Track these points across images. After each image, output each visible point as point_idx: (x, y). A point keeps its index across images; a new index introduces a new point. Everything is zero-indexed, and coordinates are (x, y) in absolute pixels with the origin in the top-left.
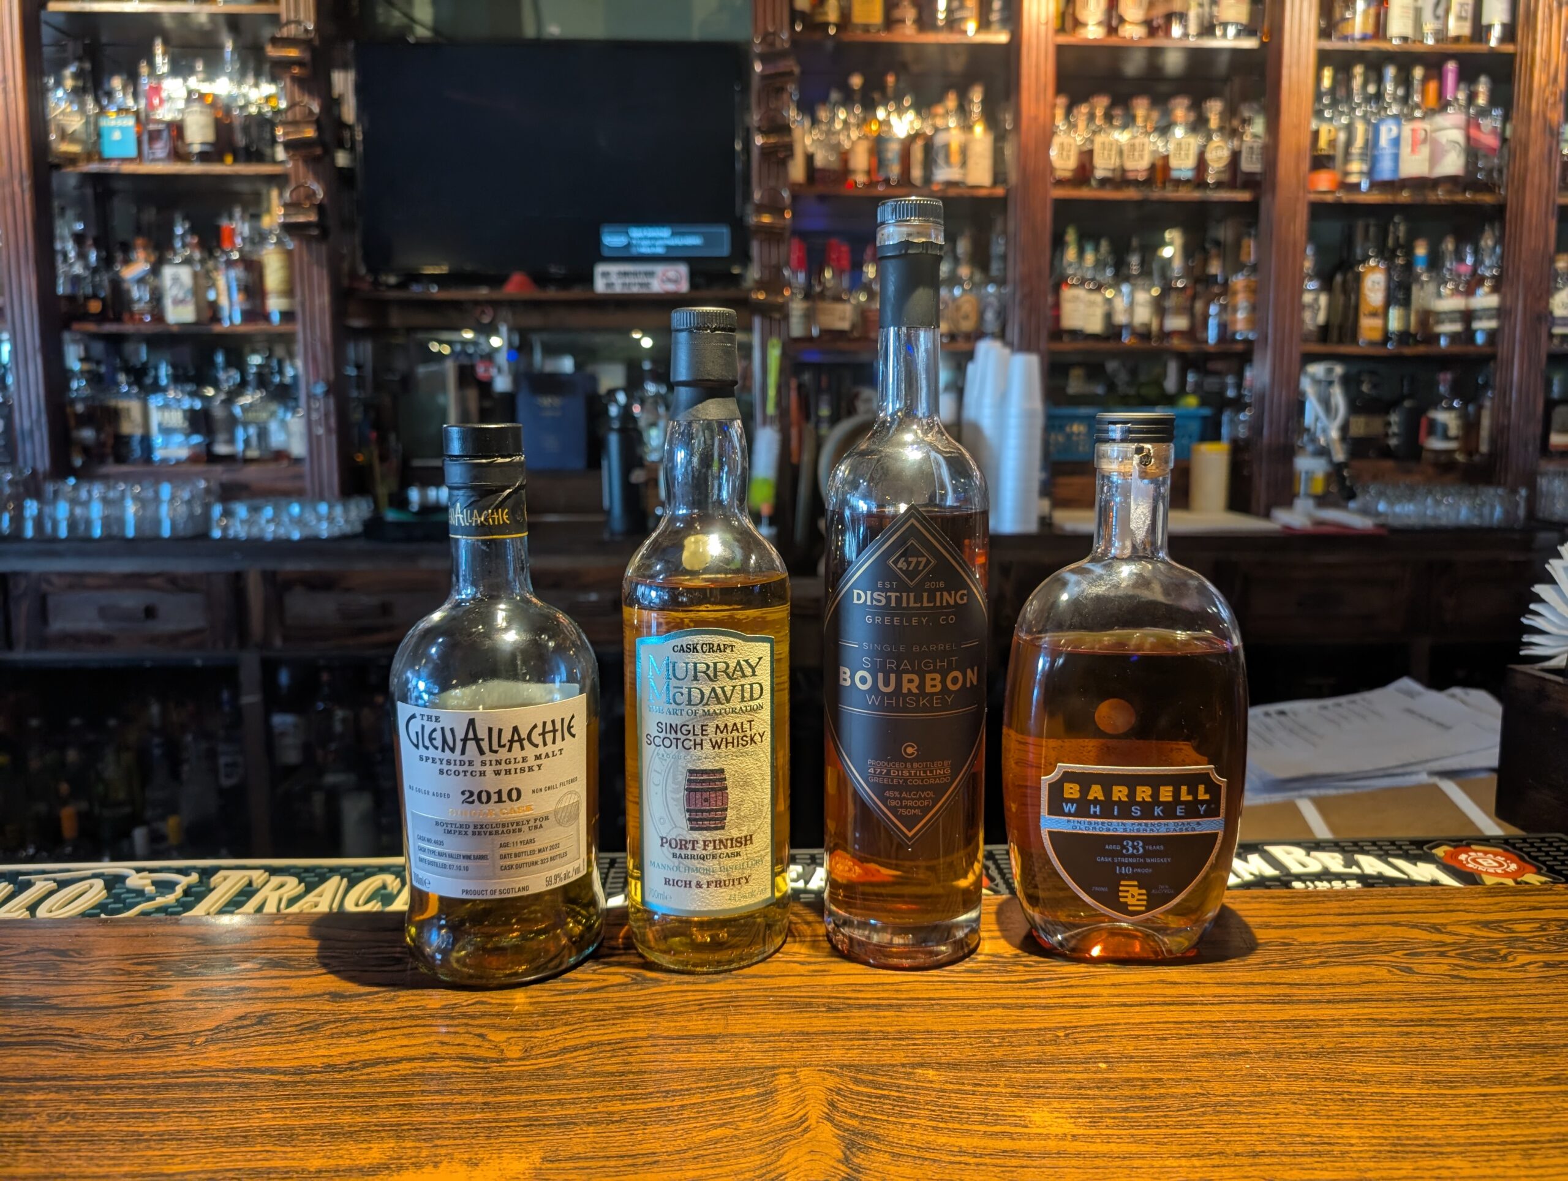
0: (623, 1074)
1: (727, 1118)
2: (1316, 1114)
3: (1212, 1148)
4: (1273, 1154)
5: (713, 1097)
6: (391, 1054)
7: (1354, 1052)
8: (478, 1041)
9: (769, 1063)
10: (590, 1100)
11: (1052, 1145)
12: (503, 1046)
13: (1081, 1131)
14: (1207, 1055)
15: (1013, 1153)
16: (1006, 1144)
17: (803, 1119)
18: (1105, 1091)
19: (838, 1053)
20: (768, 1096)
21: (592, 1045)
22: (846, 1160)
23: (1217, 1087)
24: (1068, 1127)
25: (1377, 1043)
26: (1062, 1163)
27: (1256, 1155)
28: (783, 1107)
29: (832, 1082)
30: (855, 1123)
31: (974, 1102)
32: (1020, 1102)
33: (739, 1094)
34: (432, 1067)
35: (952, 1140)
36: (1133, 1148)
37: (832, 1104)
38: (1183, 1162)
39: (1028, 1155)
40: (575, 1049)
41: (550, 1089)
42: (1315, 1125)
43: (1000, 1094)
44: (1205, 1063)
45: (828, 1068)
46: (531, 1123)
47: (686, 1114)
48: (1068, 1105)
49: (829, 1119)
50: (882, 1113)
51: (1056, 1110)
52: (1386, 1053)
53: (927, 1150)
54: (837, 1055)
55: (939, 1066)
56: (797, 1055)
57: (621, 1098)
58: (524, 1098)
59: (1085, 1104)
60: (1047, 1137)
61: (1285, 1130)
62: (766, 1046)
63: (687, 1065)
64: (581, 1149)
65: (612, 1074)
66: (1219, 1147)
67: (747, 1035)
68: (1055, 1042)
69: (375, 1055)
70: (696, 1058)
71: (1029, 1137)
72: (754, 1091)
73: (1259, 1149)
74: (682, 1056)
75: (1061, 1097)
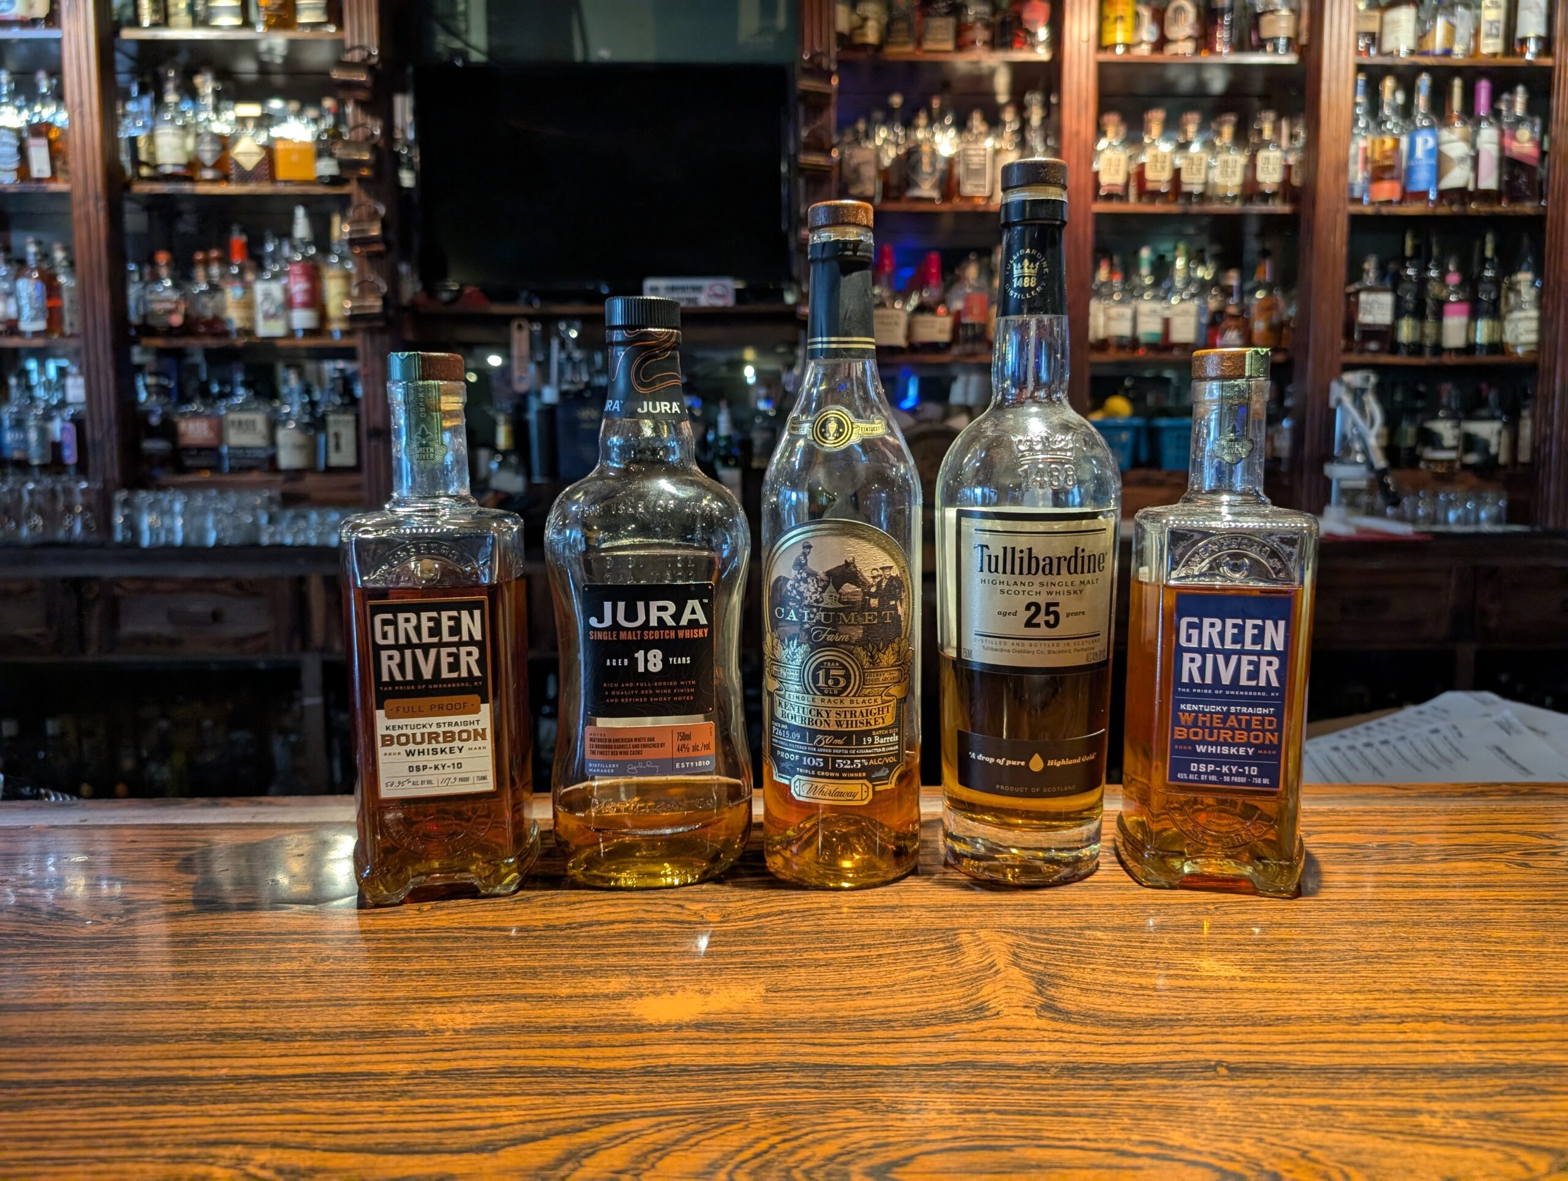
0: (818, 933)
1: (923, 964)
2: (1461, 964)
3: (1371, 987)
4: (1428, 991)
5: (905, 949)
6: (602, 918)
7: (1487, 923)
8: (679, 910)
9: (948, 926)
10: (794, 950)
11: (1223, 983)
12: (703, 913)
13: (1248, 974)
14: (1351, 923)
15: (1191, 989)
17: (992, 965)
18: (1262, 948)
19: (1011, 919)
20: (955, 948)
21: (782, 913)
22: (1040, 992)
23: (1366, 946)
24: (1234, 971)
25: (1507, 916)
26: (1235, 996)
27: (1414, 992)
28: (971, 958)
30: (1040, 968)
31: (1147, 953)
32: (1185, 954)
33: (928, 947)
34: (641, 927)
35: (1131, 980)
36: (1299, 986)
37: (1015, 954)
38: (1347, 996)
39: (1204, 990)
40: (768, 915)
41: (755, 943)
42: (1461, 973)
43: (1167, 949)
44: (1350, 928)
45: (1006, 930)
46: (746, 966)
47: (884, 960)
48: (1231, 956)
49: (1015, 965)
50: (1063, 960)
51: (1219, 960)
52: (1518, 923)
53: (1111, 986)
54: (1009, 920)
55: (1105, 929)
56: (972, 921)
57: (822, 949)
58: (734, 949)
59: (1247, 956)
60: (1218, 978)
61: (1434, 975)
62: (942, 914)
63: (874, 927)
64: (798, 984)
65: (808, 933)
66: (1377, 986)
67: (923, 906)
69: (588, 919)
70: (880, 922)
71: (1201, 978)
72: (942, 945)
73: (1414, 987)
74: (867, 921)
75: (1223, 951)
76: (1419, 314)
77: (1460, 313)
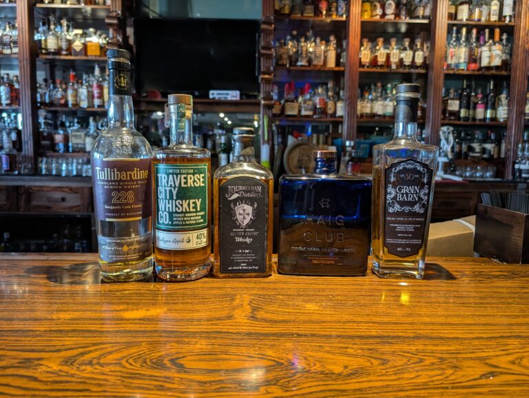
16: (298, 311)
20: (233, 300)
22: (252, 313)
28: (237, 302)
29: (252, 297)
54: (255, 292)
55: (283, 295)
68: (319, 291)
76: (468, 107)
77: (482, 107)
